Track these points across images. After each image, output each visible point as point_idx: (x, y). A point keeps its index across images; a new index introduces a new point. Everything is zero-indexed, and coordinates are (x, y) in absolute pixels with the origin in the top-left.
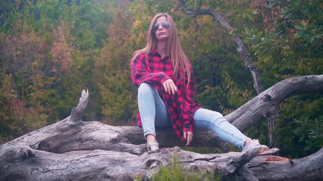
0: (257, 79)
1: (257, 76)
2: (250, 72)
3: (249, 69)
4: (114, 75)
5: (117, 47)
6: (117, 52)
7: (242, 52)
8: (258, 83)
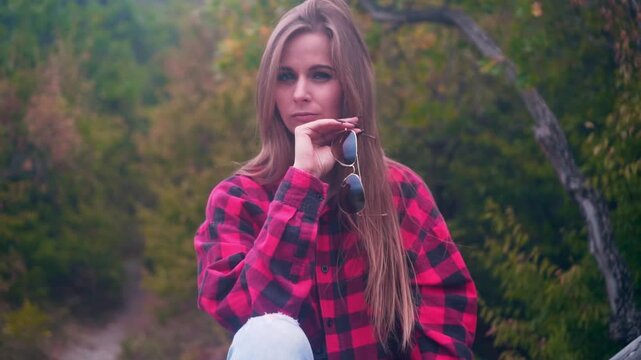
0: (601, 225)
1: (599, 215)
2: (576, 204)
3: (572, 193)
4: (177, 181)
5: (190, 108)
6: (188, 123)
7: (551, 139)
8: (604, 238)
